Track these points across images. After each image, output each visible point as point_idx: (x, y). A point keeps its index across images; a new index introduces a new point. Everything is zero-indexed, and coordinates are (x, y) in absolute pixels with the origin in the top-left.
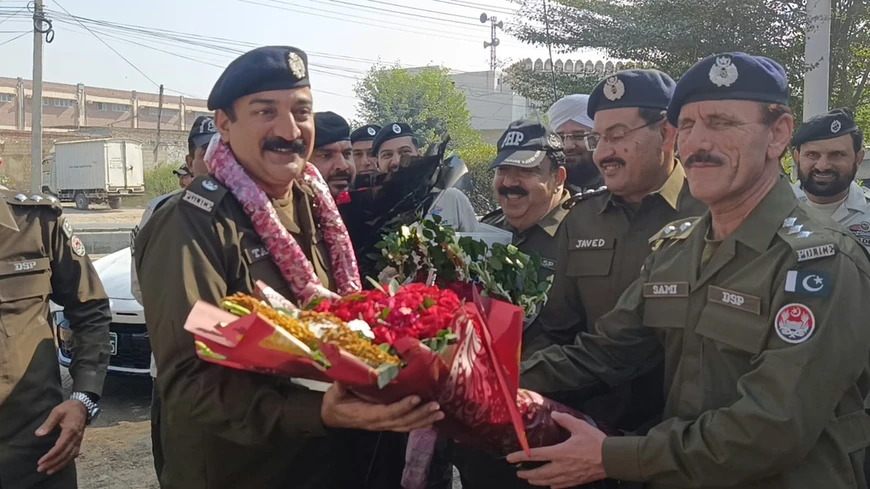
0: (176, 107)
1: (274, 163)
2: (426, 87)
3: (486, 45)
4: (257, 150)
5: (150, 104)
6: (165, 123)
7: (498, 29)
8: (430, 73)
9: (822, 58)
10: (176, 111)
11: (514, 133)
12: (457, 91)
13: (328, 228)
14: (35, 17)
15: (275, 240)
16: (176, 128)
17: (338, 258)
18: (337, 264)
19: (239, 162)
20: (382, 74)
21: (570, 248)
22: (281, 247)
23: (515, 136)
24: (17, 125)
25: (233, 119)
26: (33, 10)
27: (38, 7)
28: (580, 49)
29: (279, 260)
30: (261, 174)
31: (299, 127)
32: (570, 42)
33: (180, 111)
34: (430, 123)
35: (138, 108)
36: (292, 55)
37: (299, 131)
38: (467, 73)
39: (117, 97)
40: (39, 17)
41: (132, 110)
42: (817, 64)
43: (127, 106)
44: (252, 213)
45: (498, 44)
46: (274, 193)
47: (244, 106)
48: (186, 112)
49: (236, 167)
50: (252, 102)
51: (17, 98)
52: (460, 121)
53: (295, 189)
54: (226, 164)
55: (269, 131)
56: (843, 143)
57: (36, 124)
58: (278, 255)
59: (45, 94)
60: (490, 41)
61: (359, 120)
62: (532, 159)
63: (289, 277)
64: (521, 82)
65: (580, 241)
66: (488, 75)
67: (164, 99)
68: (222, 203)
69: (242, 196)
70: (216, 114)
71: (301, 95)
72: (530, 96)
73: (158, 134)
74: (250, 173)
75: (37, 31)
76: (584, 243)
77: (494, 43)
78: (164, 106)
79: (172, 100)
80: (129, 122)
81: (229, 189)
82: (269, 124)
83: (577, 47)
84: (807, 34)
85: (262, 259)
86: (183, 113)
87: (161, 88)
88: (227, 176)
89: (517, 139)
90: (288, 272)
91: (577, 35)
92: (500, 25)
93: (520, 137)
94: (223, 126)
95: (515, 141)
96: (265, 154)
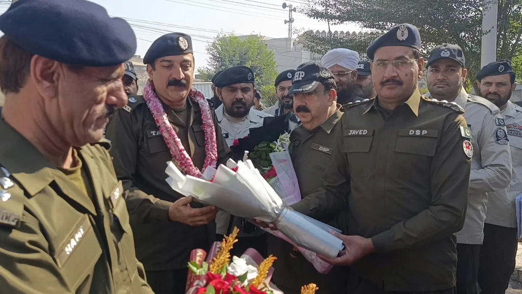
1: (173, 91)
2: (250, 47)
3: (286, 22)
7: (293, 12)
8: (253, 39)
9: (493, 27)
12: (268, 50)
19: (153, 90)
20: (224, 39)
21: (345, 134)
23: (300, 74)
28: (345, 22)
30: (165, 96)
31: (184, 73)
32: (339, 18)
36: (181, 38)
37: (184, 75)
38: (274, 39)
42: (490, 31)
45: (293, 21)
47: (158, 64)
50: (161, 62)
52: (270, 68)
56: (505, 78)
60: (288, 20)
61: (210, 68)
62: (311, 87)
64: (309, 43)
65: (351, 131)
66: (288, 40)
70: (147, 66)
71: (187, 57)
72: (315, 51)
76: (353, 132)
77: (291, 21)
81: (146, 102)
82: (170, 72)
83: (343, 21)
84: (483, 13)
85: (156, 136)
89: (301, 76)
91: (344, 13)
92: (295, 10)
93: (302, 74)
94: (150, 73)
95: (299, 77)
96: (169, 87)
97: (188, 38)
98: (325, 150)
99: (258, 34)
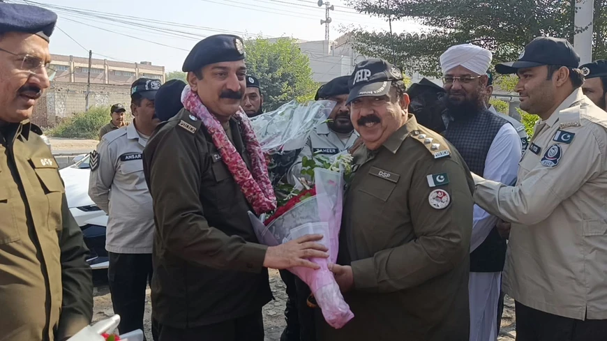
0: (102, 67)
1: (226, 104)
2: (281, 51)
3: (322, 22)
4: (217, 97)
5: (82, 65)
6: (94, 78)
7: (330, 11)
8: (283, 41)
10: (101, 70)
11: (362, 71)
12: (302, 54)
13: (249, 143)
15: (226, 149)
16: (102, 82)
17: (255, 160)
18: (254, 164)
19: (203, 104)
20: (249, 43)
22: (229, 153)
23: (364, 73)
25: (201, 78)
29: (228, 161)
30: (217, 111)
31: (240, 84)
33: (104, 70)
34: (284, 77)
35: (74, 68)
36: (237, 40)
37: (240, 86)
38: (309, 42)
39: (59, 60)
41: (70, 69)
42: (587, 28)
43: (66, 66)
44: (213, 133)
45: (330, 21)
47: (207, 72)
48: (108, 71)
49: (203, 106)
50: (213, 68)
52: (305, 75)
54: (196, 104)
55: (223, 86)
58: (228, 158)
60: (325, 20)
62: (382, 89)
63: (234, 171)
66: (325, 43)
67: (92, 61)
69: (207, 123)
71: (241, 64)
73: (88, 86)
77: (328, 21)
78: (93, 66)
79: (98, 62)
80: (68, 78)
82: (223, 82)
86: (106, 72)
87: (90, 52)
88: (198, 111)
89: (366, 75)
90: (233, 168)
92: (332, 8)
93: (368, 73)
94: (192, 82)
95: (363, 77)
96: (221, 99)
98: (386, 175)
99: (290, 37)
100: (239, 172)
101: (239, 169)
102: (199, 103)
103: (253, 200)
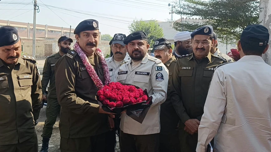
1: (89, 48)
3: (170, 13)
4: (85, 45)
5: (67, 31)
8: (152, 22)
12: (160, 28)
14: (34, 5)
15: (87, 66)
19: (80, 47)
20: (137, 22)
21: (180, 69)
22: (89, 68)
24: (28, 37)
25: (79, 37)
26: (34, 3)
27: (35, 2)
29: (88, 71)
30: (85, 50)
34: (151, 38)
35: (63, 32)
36: (94, 22)
38: (163, 22)
39: (57, 29)
40: (35, 5)
43: (60, 32)
44: (82, 59)
46: (88, 55)
47: (82, 34)
51: (28, 29)
53: (94, 54)
57: (34, 36)
59: (37, 28)
62: (162, 47)
63: (91, 75)
65: (183, 68)
67: (71, 30)
68: (75, 57)
69: (80, 55)
70: (76, 35)
74: (83, 50)
75: (35, 9)
77: (172, 13)
81: (77, 53)
82: (88, 39)
85: (84, 70)
87: (71, 26)
88: (77, 50)
90: (90, 74)
94: (77, 39)
96: (87, 46)
97: (97, 23)
99: (155, 20)
100: (93, 75)
101: (93, 74)
102: (79, 47)
103: (99, 88)
